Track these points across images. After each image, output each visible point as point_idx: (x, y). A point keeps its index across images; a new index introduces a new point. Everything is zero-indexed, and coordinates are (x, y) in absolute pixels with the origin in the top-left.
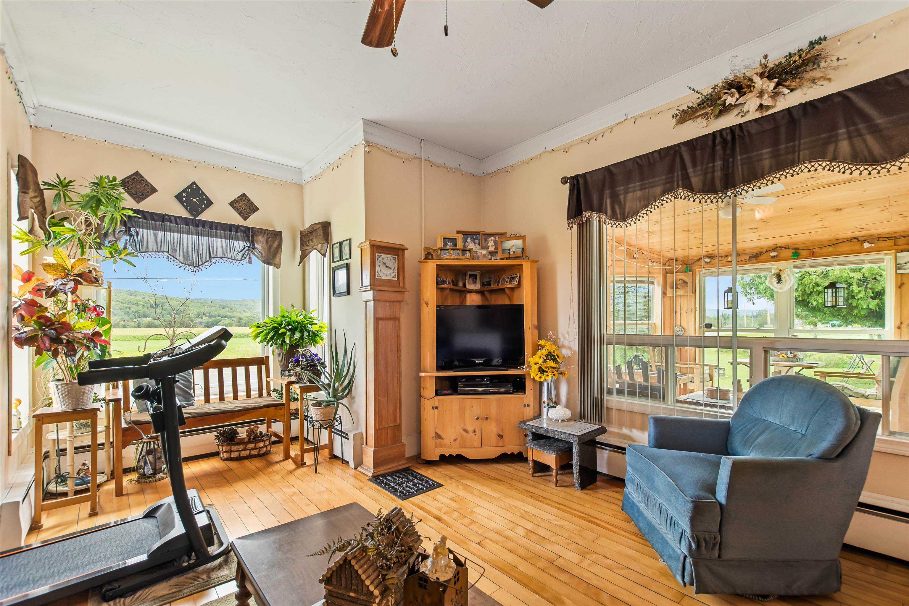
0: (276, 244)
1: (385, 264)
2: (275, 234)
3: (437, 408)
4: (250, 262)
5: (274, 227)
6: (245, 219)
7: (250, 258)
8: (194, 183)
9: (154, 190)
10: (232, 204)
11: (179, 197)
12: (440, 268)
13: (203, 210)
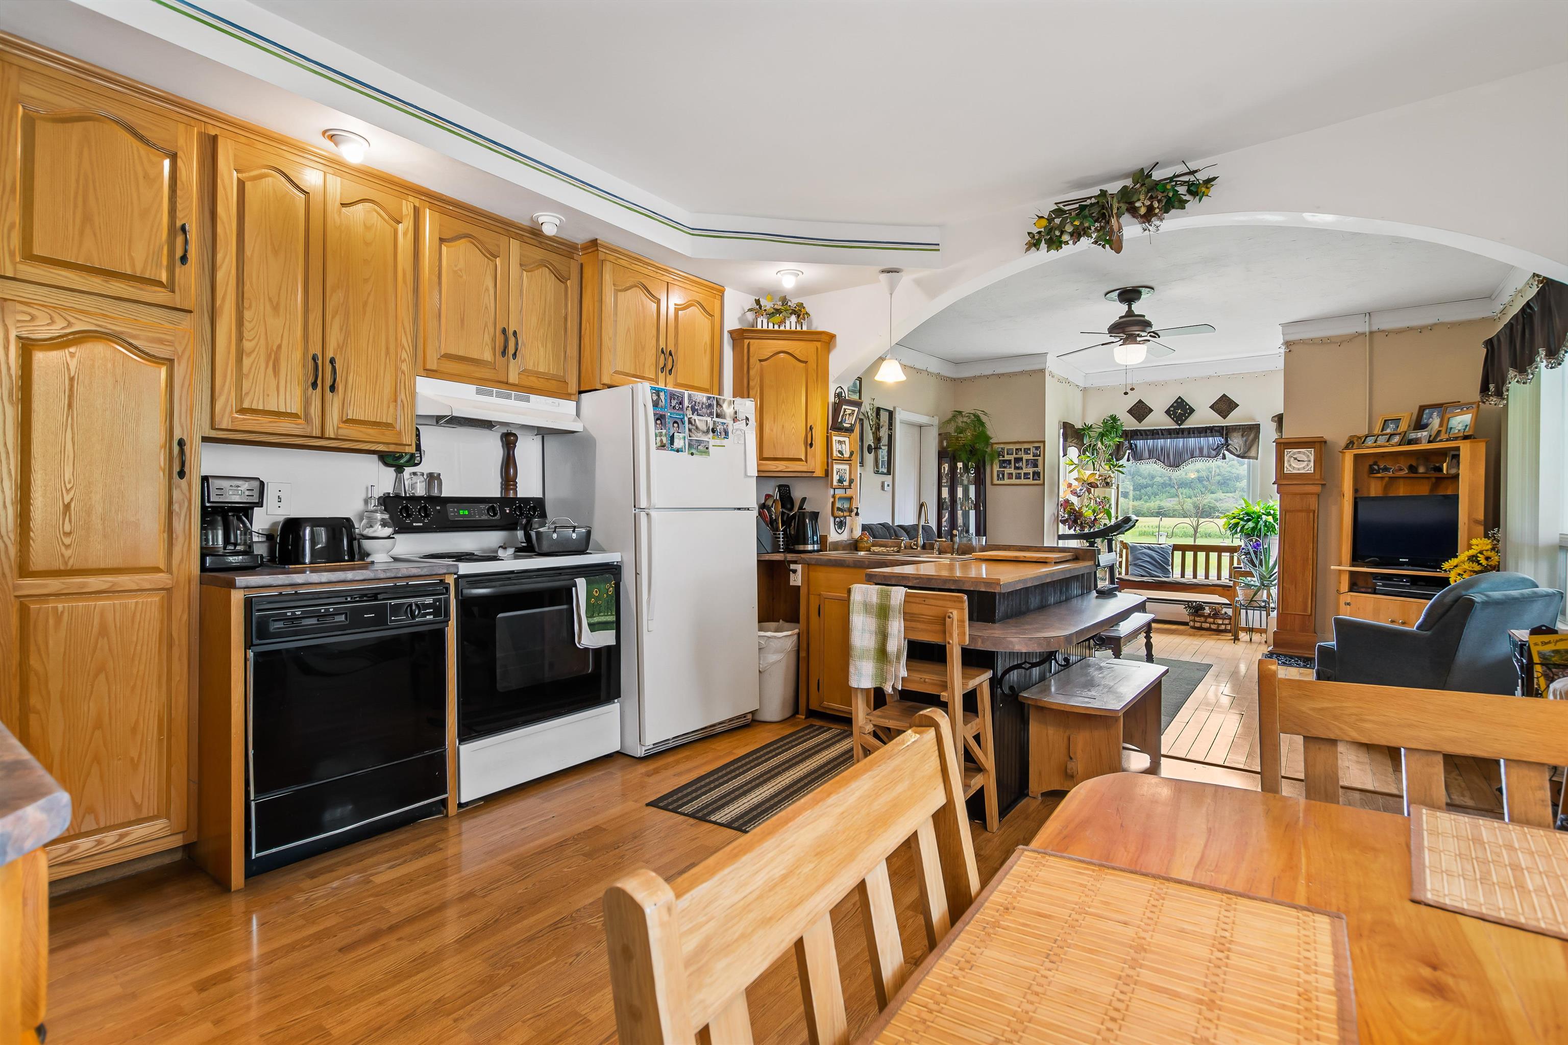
0: (1252, 436)
1: (1295, 459)
2: (1250, 428)
3: (1349, 604)
4: (1224, 457)
5: (1255, 421)
6: (1224, 417)
7: (1224, 455)
8: (1180, 398)
9: (1151, 410)
10: (1212, 407)
11: (1168, 412)
12: (1356, 457)
13: (1187, 418)
